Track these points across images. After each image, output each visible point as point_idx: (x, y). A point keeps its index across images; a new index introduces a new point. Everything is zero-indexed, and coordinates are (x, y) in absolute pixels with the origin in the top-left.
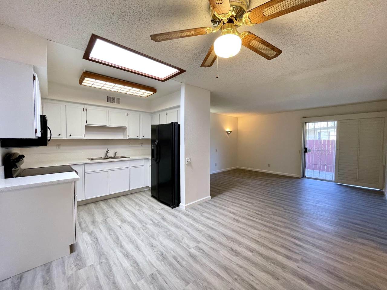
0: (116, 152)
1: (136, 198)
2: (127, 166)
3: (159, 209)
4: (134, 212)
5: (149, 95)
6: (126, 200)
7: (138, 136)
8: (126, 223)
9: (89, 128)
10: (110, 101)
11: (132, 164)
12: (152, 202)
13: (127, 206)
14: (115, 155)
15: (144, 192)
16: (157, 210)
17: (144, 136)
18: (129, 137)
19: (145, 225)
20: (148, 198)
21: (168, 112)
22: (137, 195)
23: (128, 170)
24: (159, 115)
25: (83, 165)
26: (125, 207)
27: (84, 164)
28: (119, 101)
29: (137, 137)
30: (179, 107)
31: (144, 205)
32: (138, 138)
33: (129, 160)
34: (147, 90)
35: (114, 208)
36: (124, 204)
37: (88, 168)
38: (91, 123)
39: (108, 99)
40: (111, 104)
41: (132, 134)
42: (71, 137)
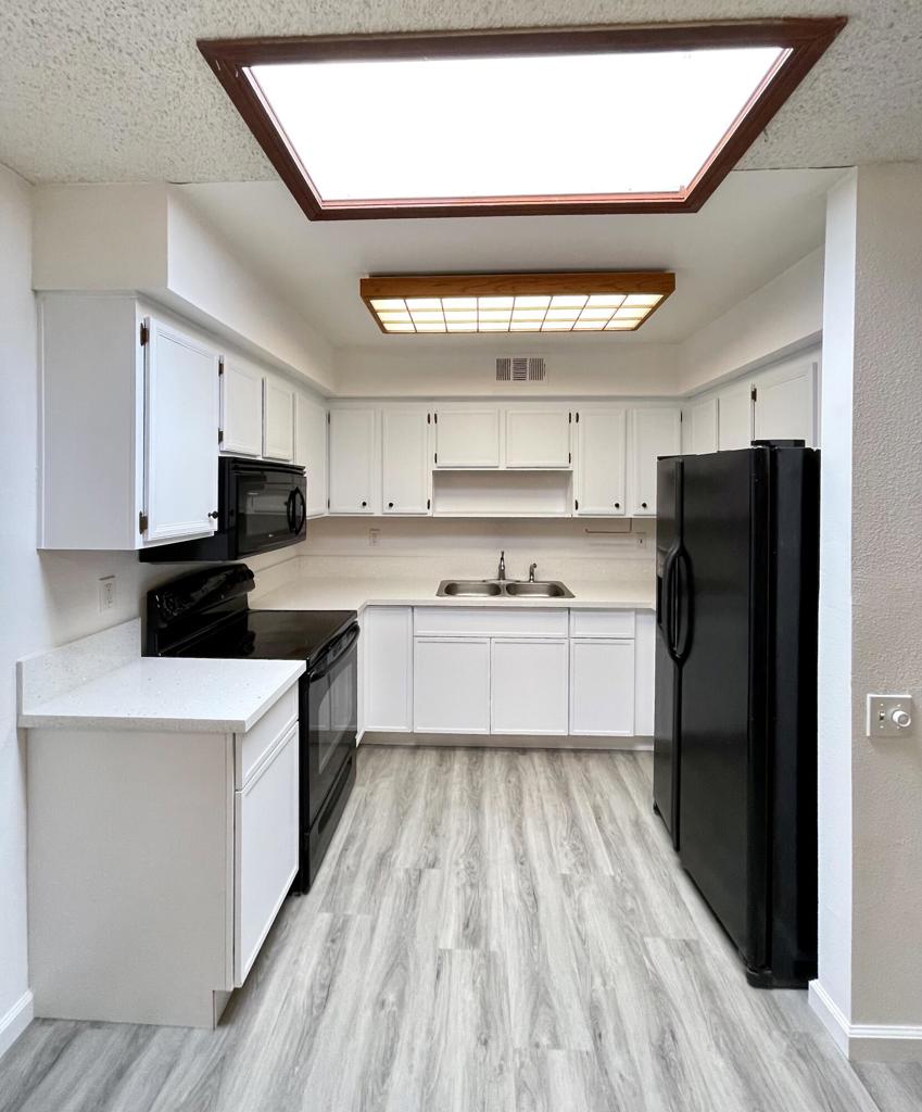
0: (535, 566)
1: (588, 785)
2: (560, 634)
3: (667, 941)
4: (540, 890)
5: (642, 313)
6: (543, 782)
7: (617, 505)
8: (476, 953)
9: (445, 479)
10: (509, 375)
11: (583, 627)
12: (647, 849)
13: (530, 825)
14: (532, 574)
15: (635, 759)
16: (648, 940)
17: (644, 505)
18: (580, 510)
19: (545, 1040)
20: (638, 816)
21: (759, 381)
22: (596, 769)
23: (565, 648)
24: (714, 402)
25: (410, 610)
26: (520, 830)
27: (413, 607)
28: (538, 371)
29: (614, 510)
30: (814, 344)
31: (601, 855)
32: (621, 511)
33: (569, 609)
34: (626, 291)
35: (483, 813)
36: (527, 803)
37: (427, 624)
38: (451, 461)
39: (503, 371)
40: (511, 388)
41: (591, 497)
42: (393, 510)
